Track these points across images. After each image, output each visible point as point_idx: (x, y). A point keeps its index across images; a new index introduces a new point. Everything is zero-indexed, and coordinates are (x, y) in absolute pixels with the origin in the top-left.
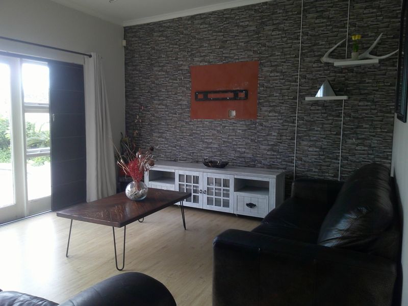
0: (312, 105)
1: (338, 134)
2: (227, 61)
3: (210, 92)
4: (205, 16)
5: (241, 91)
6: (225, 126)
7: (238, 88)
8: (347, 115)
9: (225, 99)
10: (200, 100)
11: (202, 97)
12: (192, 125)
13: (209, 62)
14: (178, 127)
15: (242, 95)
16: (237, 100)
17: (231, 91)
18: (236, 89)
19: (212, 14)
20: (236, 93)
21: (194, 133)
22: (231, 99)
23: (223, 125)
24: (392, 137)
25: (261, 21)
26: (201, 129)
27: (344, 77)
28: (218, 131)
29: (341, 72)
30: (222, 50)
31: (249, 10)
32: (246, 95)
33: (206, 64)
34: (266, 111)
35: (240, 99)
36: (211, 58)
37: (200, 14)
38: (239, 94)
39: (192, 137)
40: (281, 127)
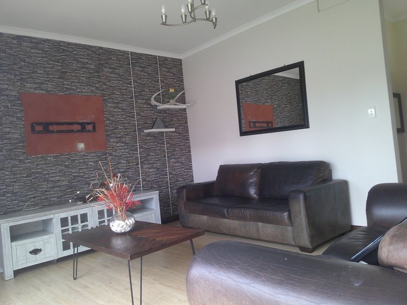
0: (147, 136)
1: (165, 157)
2: (68, 93)
3: (52, 124)
4: (35, 41)
5: (89, 124)
6: (74, 160)
7: (85, 121)
8: (168, 143)
9: (72, 131)
10: (39, 132)
11: (42, 130)
12: (30, 163)
13: (47, 90)
14: (7, 167)
15: (90, 127)
16: (85, 132)
17: (78, 124)
18: (82, 121)
19: (45, 41)
20: (83, 126)
21: (33, 173)
22: (78, 131)
23: (71, 158)
24: (190, 155)
25: (98, 62)
26: (44, 166)
27: (162, 116)
28: (66, 166)
29: (160, 113)
30: (62, 80)
31: (87, 49)
32: (94, 128)
33: (44, 92)
34: (114, 142)
35: (89, 131)
36: (49, 86)
37: (30, 37)
38: (86, 126)
39: (31, 178)
40: (128, 155)
